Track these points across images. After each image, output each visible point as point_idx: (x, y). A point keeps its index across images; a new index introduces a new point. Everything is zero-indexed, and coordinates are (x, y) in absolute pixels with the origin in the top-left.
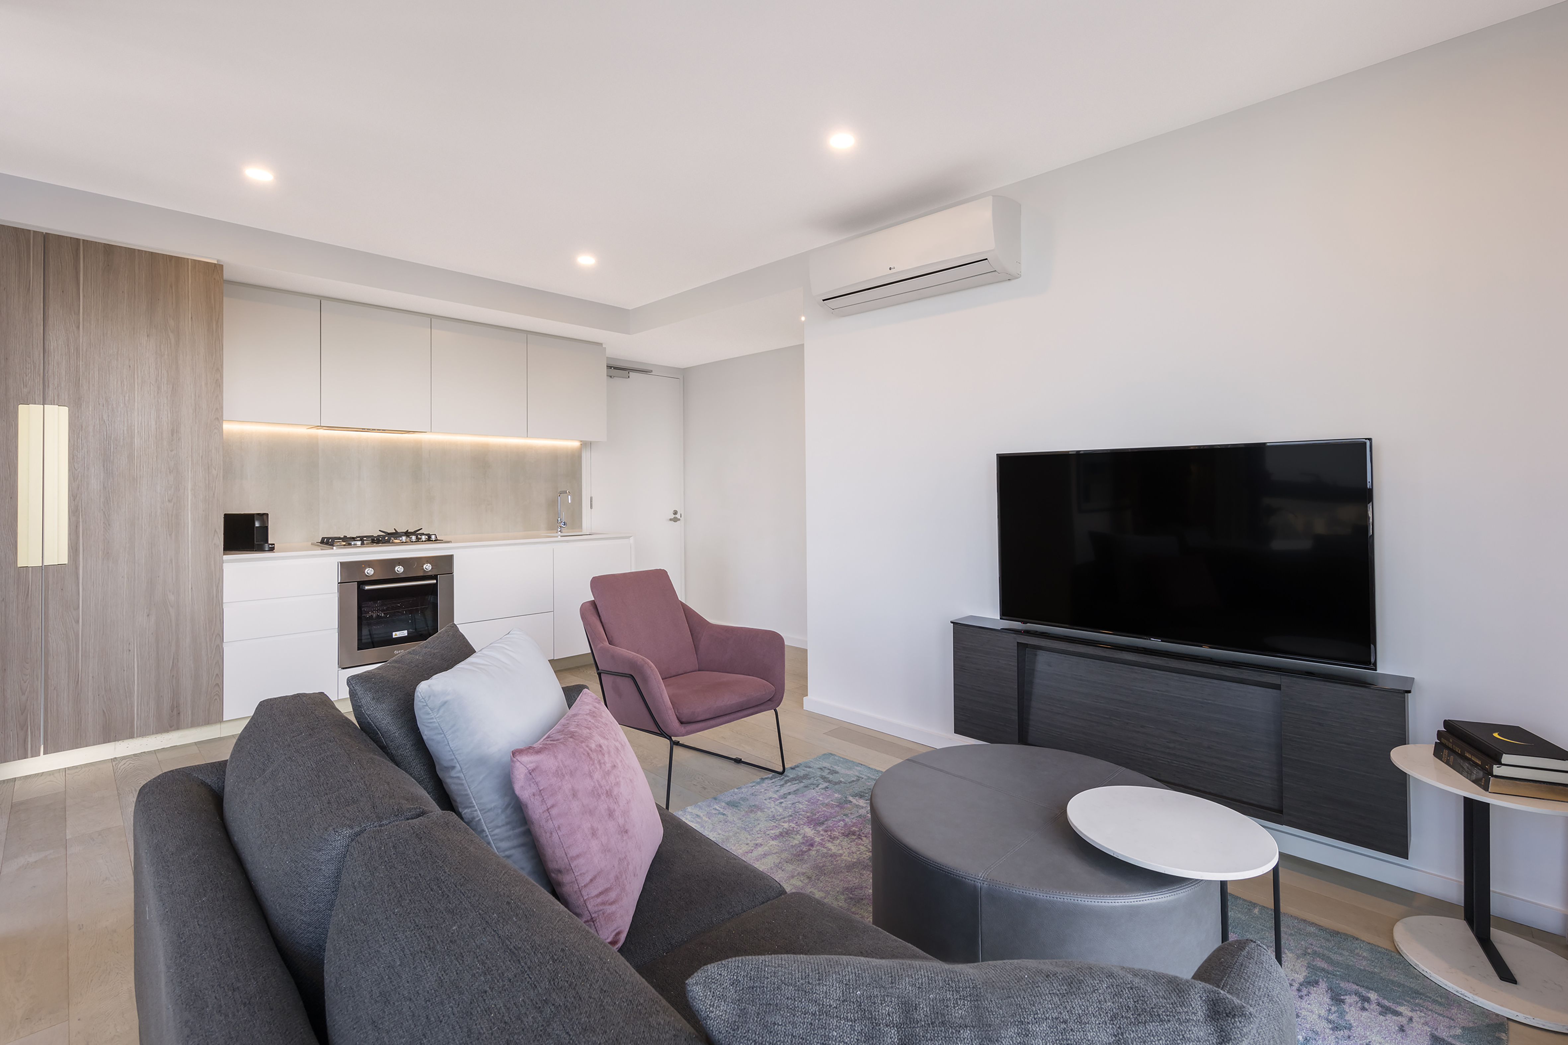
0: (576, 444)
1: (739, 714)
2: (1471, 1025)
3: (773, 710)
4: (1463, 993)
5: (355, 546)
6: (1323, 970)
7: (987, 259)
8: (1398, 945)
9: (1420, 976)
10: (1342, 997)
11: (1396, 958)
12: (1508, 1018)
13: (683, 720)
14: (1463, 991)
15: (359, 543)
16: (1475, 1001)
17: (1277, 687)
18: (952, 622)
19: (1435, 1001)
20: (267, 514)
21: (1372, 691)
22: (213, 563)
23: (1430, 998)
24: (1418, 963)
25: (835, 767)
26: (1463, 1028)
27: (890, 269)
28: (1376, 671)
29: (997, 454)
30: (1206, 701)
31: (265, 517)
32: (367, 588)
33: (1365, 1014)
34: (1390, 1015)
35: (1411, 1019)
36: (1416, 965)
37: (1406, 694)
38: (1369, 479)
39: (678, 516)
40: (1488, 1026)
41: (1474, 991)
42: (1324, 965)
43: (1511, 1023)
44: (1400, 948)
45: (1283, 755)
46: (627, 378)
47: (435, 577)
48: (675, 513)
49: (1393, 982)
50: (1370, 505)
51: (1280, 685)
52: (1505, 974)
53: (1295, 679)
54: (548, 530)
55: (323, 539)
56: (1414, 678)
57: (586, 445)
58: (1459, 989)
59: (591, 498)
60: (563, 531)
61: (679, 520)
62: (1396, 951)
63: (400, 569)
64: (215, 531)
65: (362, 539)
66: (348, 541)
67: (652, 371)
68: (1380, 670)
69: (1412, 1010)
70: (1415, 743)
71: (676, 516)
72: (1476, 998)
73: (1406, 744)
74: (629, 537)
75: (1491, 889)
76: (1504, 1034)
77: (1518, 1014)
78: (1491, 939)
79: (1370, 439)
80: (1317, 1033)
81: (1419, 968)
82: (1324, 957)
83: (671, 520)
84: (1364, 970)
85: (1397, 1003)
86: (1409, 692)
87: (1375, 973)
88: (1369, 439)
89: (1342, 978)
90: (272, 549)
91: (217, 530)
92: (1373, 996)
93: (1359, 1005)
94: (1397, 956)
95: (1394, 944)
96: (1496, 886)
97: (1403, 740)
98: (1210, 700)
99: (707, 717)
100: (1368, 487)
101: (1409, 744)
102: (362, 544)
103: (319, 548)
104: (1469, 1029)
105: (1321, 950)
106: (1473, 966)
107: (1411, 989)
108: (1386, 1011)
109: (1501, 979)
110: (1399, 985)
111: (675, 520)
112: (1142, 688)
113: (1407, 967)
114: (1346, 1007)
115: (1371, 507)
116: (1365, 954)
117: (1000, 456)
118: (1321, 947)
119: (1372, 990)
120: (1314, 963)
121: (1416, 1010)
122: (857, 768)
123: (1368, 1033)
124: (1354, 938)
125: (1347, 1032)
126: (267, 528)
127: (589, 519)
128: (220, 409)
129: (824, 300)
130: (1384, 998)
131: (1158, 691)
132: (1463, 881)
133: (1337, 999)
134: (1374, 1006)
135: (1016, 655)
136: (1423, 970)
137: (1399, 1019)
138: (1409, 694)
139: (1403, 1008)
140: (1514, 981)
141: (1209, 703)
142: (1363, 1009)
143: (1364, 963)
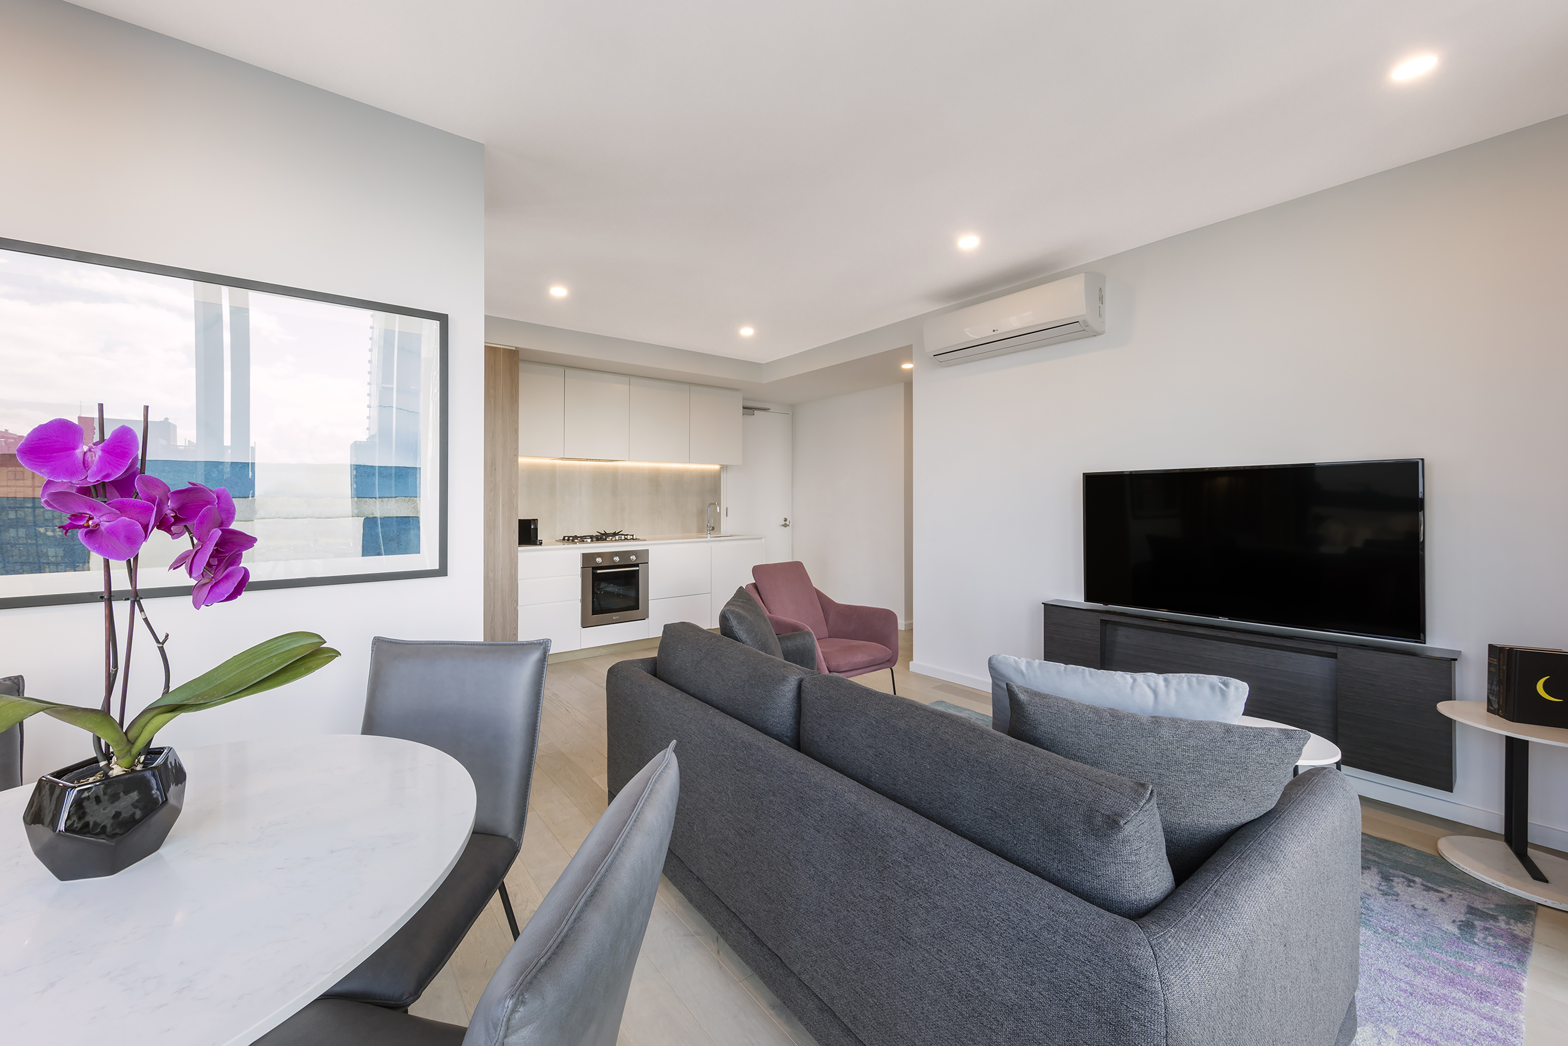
0: (716, 467)
1: (868, 669)
2: (1504, 903)
3: (889, 669)
4: (1498, 884)
5: (587, 542)
6: (1375, 861)
7: (1078, 322)
8: (1441, 852)
9: (1460, 873)
10: (1391, 878)
11: (1440, 860)
12: (1538, 903)
13: (831, 670)
14: (1498, 883)
15: (589, 540)
16: (1508, 890)
17: (1334, 656)
18: (1043, 603)
19: (1472, 888)
20: (537, 520)
21: (1421, 659)
22: (513, 552)
23: (1469, 885)
24: (1459, 863)
25: (949, 710)
26: (1497, 905)
27: (994, 331)
28: (1425, 643)
29: (1083, 473)
30: (1268, 666)
31: (536, 521)
32: (598, 571)
33: (1410, 889)
34: (1432, 892)
35: (1451, 896)
36: (1457, 865)
37: (1452, 661)
38: (1421, 490)
39: (787, 523)
40: (1519, 905)
41: (1508, 884)
42: (1374, 858)
43: (1539, 907)
44: (1443, 854)
45: (1338, 709)
46: (752, 415)
47: (637, 565)
48: (786, 520)
49: (1435, 874)
50: (1421, 513)
51: (1336, 654)
52: (1537, 875)
53: (1350, 649)
54: (698, 533)
55: (564, 537)
56: (1461, 651)
57: (724, 468)
58: (1495, 882)
59: (727, 508)
60: (711, 533)
61: (789, 525)
62: (1439, 856)
63: (617, 559)
64: (514, 531)
65: (591, 537)
66: (582, 539)
67: (770, 409)
68: (1429, 644)
69: (1452, 891)
70: (1461, 700)
71: (786, 522)
72: (1509, 887)
73: (1451, 700)
74: (761, 538)
75: (1529, 821)
76: (1533, 912)
77: (1546, 900)
78: (1528, 854)
79: (1423, 460)
80: (1370, 895)
81: (1460, 866)
82: (1374, 854)
83: (783, 525)
84: (1411, 865)
85: (1439, 886)
86: (1456, 660)
87: (1420, 867)
88: (1421, 459)
89: (1391, 867)
90: (541, 544)
91: (515, 530)
92: (1417, 880)
93: (1406, 883)
94: (1440, 859)
95: (1438, 852)
96: (1534, 819)
97: (1449, 696)
98: (1272, 666)
99: (847, 670)
100: (1420, 497)
101: (1455, 700)
102: (592, 541)
103: (562, 543)
104: (1501, 906)
105: (1372, 850)
106: (1510, 869)
107: (1451, 879)
108: (1428, 889)
109: (1534, 879)
110: (1441, 876)
111: (785, 525)
112: (1210, 656)
113: (1450, 866)
114: (1395, 884)
115: (1422, 514)
116: (1411, 856)
117: (1087, 475)
118: (1372, 848)
119: (1417, 876)
120: (1367, 857)
121: (1456, 891)
122: (966, 712)
123: (1413, 900)
124: (1401, 845)
125: (1395, 898)
126: (537, 528)
127: (726, 525)
128: (517, 449)
129: (934, 356)
130: (1428, 882)
131: (1225, 658)
132: (1504, 814)
133: (1386, 878)
134: (1418, 885)
135: (1100, 629)
136: (1463, 868)
137: (1441, 895)
138: (1456, 662)
139: (1444, 889)
140: (1547, 881)
141: (1271, 668)
142: (1409, 886)
143: (1411, 861)
